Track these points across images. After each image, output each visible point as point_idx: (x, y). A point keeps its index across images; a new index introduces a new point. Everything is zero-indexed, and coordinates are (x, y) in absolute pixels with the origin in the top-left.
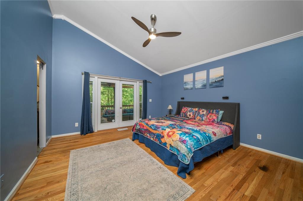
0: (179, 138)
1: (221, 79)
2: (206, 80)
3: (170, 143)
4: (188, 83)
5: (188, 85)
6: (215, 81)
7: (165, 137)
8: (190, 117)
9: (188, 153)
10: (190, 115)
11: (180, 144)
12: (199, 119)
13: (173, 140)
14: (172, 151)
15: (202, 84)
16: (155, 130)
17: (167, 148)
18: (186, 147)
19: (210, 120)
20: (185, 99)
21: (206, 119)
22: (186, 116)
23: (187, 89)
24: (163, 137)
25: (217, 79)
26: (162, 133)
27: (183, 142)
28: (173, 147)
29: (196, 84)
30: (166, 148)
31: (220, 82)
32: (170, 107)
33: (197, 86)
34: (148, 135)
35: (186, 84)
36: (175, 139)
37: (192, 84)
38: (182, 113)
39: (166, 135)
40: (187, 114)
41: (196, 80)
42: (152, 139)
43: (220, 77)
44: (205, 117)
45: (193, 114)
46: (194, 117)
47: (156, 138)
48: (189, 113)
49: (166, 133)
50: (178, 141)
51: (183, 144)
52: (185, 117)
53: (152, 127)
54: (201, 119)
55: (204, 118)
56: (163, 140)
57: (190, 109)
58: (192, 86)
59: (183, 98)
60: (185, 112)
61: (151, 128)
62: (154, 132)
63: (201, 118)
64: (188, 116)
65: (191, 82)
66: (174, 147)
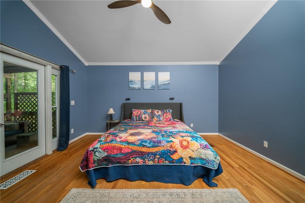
0: (199, 145)
1: (168, 82)
2: (155, 81)
3: (190, 155)
4: (135, 82)
5: (135, 84)
6: (164, 84)
7: (179, 151)
8: (146, 120)
9: (216, 156)
10: (146, 118)
11: (203, 151)
12: (157, 120)
13: (193, 151)
14: (194, 164)
15: (151, 85)
16: (154, 146)
17: (185, 163)
18: (211, 151)
19: (167, 119)
20: (130, 100)
21: (163, 119)
22: (140, 119)
23: (134, 89)
24: (176, 151)
25: (165, 82)
26: (171, 147)
27: (206, 147)
28: (195, 158)
29: (145, 85)
30: (183, 164)
31: (168, 85)
32: (111, 111)
33: (146, 86)
34: (138, 160)
35: (132, 83)
36: (195, 148)
37: (140, 84)
38: (135, 117)
39: (179, 147)
40: (142, 117)
41: (144, 80)
42: (151, 163)
43: (167, 81)
44: (162, 117)
45: (149, 116)
46: (150, 118)
47: (159, 158)
48: (143, 116)
49: (179, 145)
50: (200, 149)
51: (208, 149)
52: (139, 121)
53: (146, 144)
54: (158, 120)
55: (161, 119)
56: (175, 157)
57: (143, 111)
58: (140, 86)
59: (128, 99)
60: (138, 115)
61: (144, 146)
62: (154, 150)
63: (159, 118)
64: (144, 119)
65: (139, 81)
66: (197, 158)
